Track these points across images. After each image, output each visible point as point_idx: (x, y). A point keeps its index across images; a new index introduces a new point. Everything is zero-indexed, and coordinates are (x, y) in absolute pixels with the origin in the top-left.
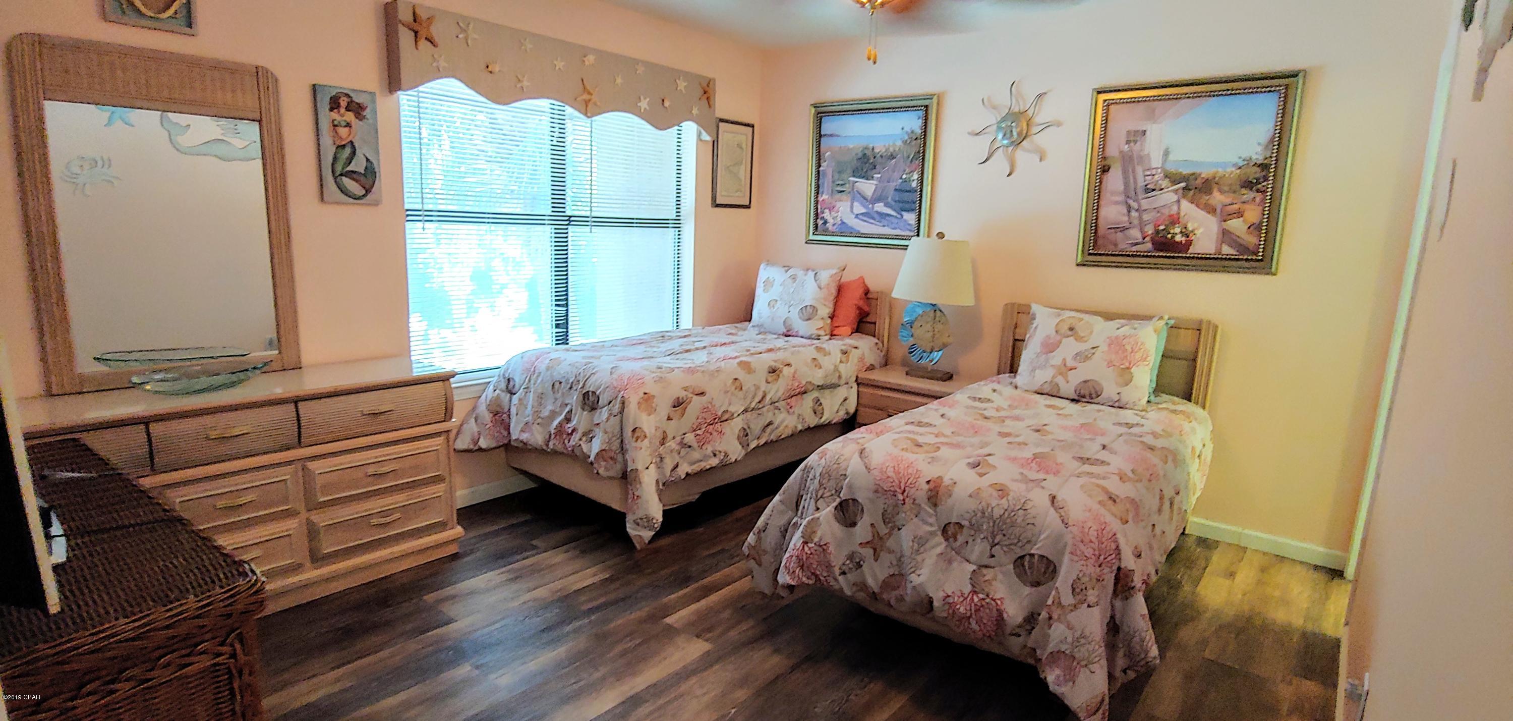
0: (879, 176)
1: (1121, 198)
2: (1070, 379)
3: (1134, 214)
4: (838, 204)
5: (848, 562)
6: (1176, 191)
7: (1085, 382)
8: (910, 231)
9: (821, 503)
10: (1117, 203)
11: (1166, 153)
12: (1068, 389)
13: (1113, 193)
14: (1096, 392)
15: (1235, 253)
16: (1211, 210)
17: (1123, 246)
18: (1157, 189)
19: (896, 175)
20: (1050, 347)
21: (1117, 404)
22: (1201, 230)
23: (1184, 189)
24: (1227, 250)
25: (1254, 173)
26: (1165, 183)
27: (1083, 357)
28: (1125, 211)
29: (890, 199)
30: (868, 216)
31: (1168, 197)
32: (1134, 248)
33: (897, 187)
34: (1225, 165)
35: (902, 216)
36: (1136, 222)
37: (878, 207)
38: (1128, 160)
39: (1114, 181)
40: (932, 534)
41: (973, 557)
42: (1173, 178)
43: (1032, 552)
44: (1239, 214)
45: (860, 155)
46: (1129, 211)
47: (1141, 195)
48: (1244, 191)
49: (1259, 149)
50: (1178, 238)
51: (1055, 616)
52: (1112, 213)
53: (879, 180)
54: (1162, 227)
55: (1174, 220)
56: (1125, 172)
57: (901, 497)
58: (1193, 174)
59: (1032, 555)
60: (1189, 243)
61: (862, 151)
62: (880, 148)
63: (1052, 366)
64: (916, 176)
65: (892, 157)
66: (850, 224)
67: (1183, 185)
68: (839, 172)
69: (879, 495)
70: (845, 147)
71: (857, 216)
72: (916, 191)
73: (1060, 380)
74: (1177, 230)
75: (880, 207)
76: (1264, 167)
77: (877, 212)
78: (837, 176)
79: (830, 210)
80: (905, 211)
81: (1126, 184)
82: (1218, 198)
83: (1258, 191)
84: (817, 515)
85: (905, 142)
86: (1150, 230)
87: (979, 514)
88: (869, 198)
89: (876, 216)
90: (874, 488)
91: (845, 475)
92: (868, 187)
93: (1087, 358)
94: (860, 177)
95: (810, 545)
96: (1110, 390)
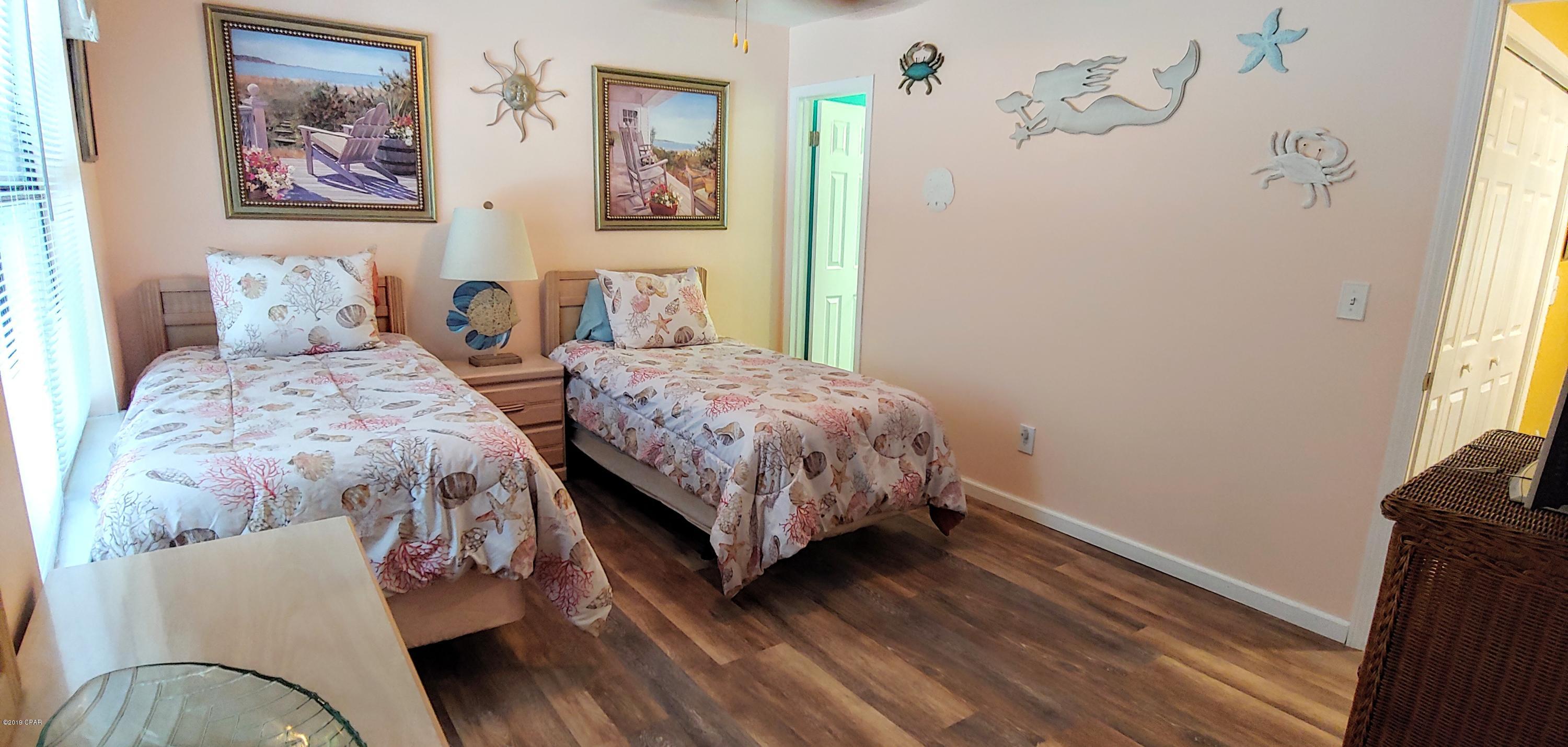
0: (352, 127)
1: (625, 169)
2: (668, 330)
3: (636, 183)
4: (284, 162)
5: (823, 505)
6: (662, 166)
7: (680, 330)
8: (411, 199)
9: (792, 470)
10: (621, 174)
11: (653, 133)
12: (669, 339)
13: (618, 165)
14: (690, 336)
15: (703, 214)
16: (686, 182)
17: (631, 211)
18: (650, 163)
19: (379, 129)
20: (641, 307)
21: (703, 342)
22: (681, 198)
23: (667, 164)
24: (699, 213)
25: (709, 155)
26: (654, 158)
27: (672, 309)
28: (629, 181)
29: (373, 159)
30: (340, 180)
31: (657, 170)
32: (640, 213)
33: (383, 144)
34: (690, 146)
35: (396, 181)
36: (638, 190)
37: (353, 167)
38: (628, 137)
39: (618, 154)
40: (870, 450)
41: (895, 455)
42: (661, 155)
43: (920, 432)
44: (703, 185)
45: (314, 95)
46: (632, 181)
47: (639, 168)
48: (704, 168)
49: (709, 137)
50: (668, 204)
51: (942, 464)
52: (619, 182)
53: (353, 133)
54: (656, 195)
55: (664, 189)
56: (625, 148)
57: (846, 434)
58: (672, 152)
59: (920, 435)
60: (676, 208)
61: (317, 90)
62: (347, 89)
63: (652, 322)
64: (409, 132)
65: (369, 104)
66: (311, 190)
67: (666, 160)
68: (279, 116)
69: (831, 439)
70: (284, 80)
71: (321, 179)
72: (414, 151)
73: (662, 332)
74: (667, 198)
75: (358, 168)
76: (714, 151)
77: (357, 176)
78: (274, 121)
79: (268, 169)
80: (398, 175)
81: (627, 158)
82: (689, 173)
83: (711, 168)
84: (794, 480)
85: (387, 88)
86: (648, 197)
87: (891, 422)
88: (339, 157)
89: (354, 179)
90: (826, 435)
91: (800, 436)
92: (336, 142)
93: (675, 310)
94: (318, 125)
95: (804, 507)
96: (698, 333)
